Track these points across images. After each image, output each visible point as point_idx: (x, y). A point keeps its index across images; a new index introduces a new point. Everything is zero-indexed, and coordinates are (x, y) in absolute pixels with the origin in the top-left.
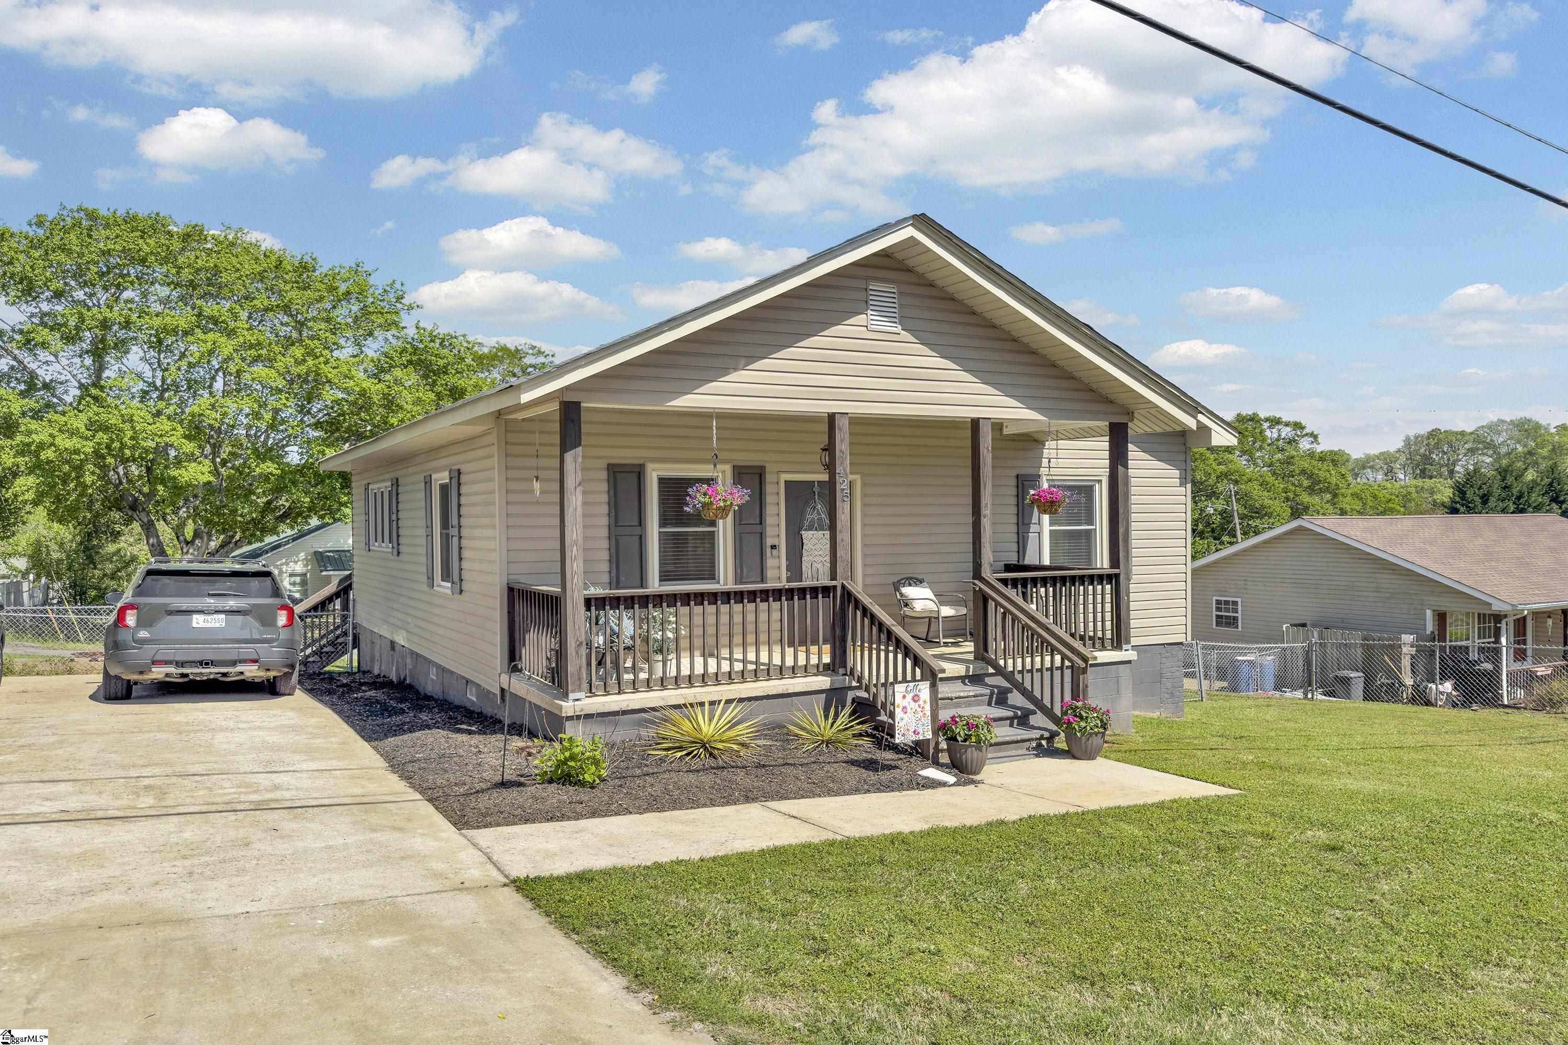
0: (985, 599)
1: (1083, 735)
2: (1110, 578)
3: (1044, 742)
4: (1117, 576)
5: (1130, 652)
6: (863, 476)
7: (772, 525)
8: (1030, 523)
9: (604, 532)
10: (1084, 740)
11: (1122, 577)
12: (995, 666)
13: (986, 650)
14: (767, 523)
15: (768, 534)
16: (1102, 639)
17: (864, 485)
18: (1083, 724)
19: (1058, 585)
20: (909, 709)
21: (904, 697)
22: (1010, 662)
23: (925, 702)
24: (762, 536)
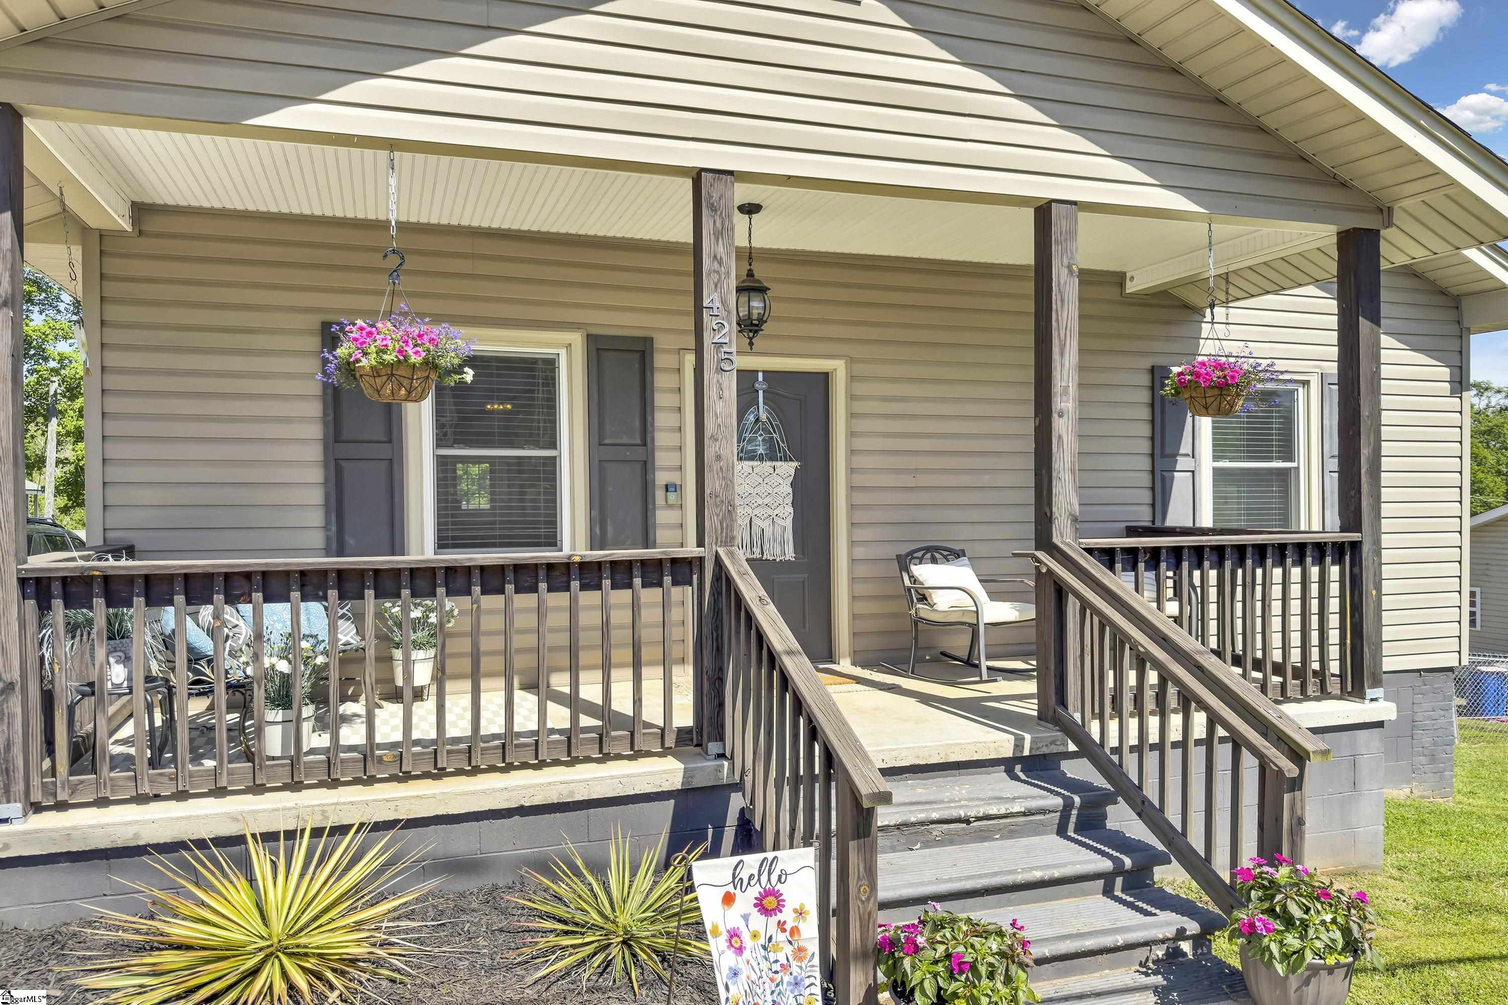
0: (1061, 592)
1: (1293, 970)
2: (1339, 550)
3: (1186, 946)
4: (1355, 546)
5: (1382, 703)
6: (851, 360)
7: (668, 449)
8: (1177, 454)
9: (315, 453)
10: (1294, 982)
11: (1366, 548)
12: (1078, 734)
13: (1062, 701)
14: (657, 443)
15: (658, 463)
16: (1321, 675)
17: (852, 378)
18: (1293, 941)
19: (1228, 564)
20: (746, 936)
21: (728, 899)
22: (1113, 726)
23: (800, 913)
24: (646, 467)
